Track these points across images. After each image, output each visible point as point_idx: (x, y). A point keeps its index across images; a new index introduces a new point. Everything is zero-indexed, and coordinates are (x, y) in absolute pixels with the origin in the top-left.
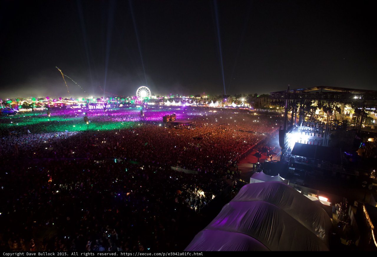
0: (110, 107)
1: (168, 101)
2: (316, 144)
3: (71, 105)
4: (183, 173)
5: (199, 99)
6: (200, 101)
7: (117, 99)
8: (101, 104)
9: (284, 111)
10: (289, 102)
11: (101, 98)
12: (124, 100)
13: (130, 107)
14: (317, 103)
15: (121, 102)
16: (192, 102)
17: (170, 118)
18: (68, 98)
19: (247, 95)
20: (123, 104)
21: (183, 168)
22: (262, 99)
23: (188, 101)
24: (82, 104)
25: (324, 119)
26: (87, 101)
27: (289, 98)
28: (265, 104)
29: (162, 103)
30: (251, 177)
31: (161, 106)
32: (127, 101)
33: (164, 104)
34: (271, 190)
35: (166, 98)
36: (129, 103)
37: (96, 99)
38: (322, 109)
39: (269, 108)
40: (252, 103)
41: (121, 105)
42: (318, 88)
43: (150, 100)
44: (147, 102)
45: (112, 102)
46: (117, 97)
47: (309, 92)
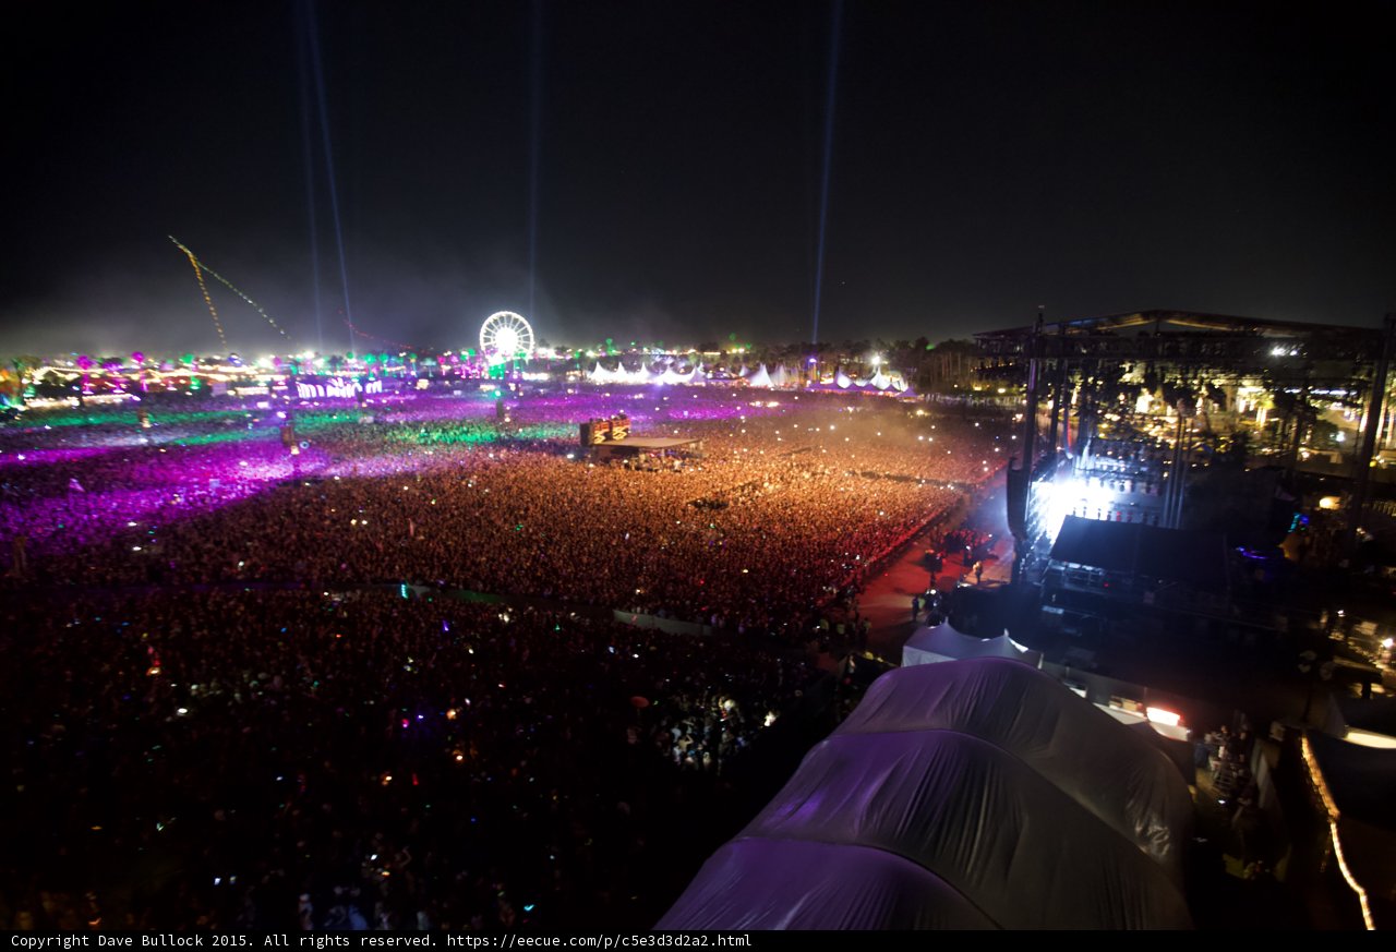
0: (380, 390)
1: (599, 367)
2: (1138, 519)
3: (232, 385)
4: (658, 632)
5: (713, 359)
6: (717, 366)
7: (406, 359)
8: (346, 380)
9: (1025, 402)
10: (1043, 369)
11: (345, 358)
12: (434, 364)
13: (457, 389)
14: (1143, 372)
15: (422, 371)
16: (688, 370)
17: (607, 430)
18: (217, 358)
19: (892, 344)
20: (430, 380)
21: (659, 616)
22: (945, 358)
23: (672, 365)
24: (272, 380)
25: (1165, 429)
26: (293, 368)
27: (1043, 356)
28: (956, 377)
29: (577, 373)
30: (909, 645)
31: (573, 386)
32: (445, 368)
33: (584, 378)
34: (980, 689)
35: (591, 354)
36: (451, 376)
37: (328, 359)
38: (1159, 393)
39: (970, 391)
40: (908, 374)
41: (423, 384)
42: (1145, 316)
43: (530, 361)
44: (519, 371)
45: (388, 370)
46: (406, 351)
47: (1110, 333)
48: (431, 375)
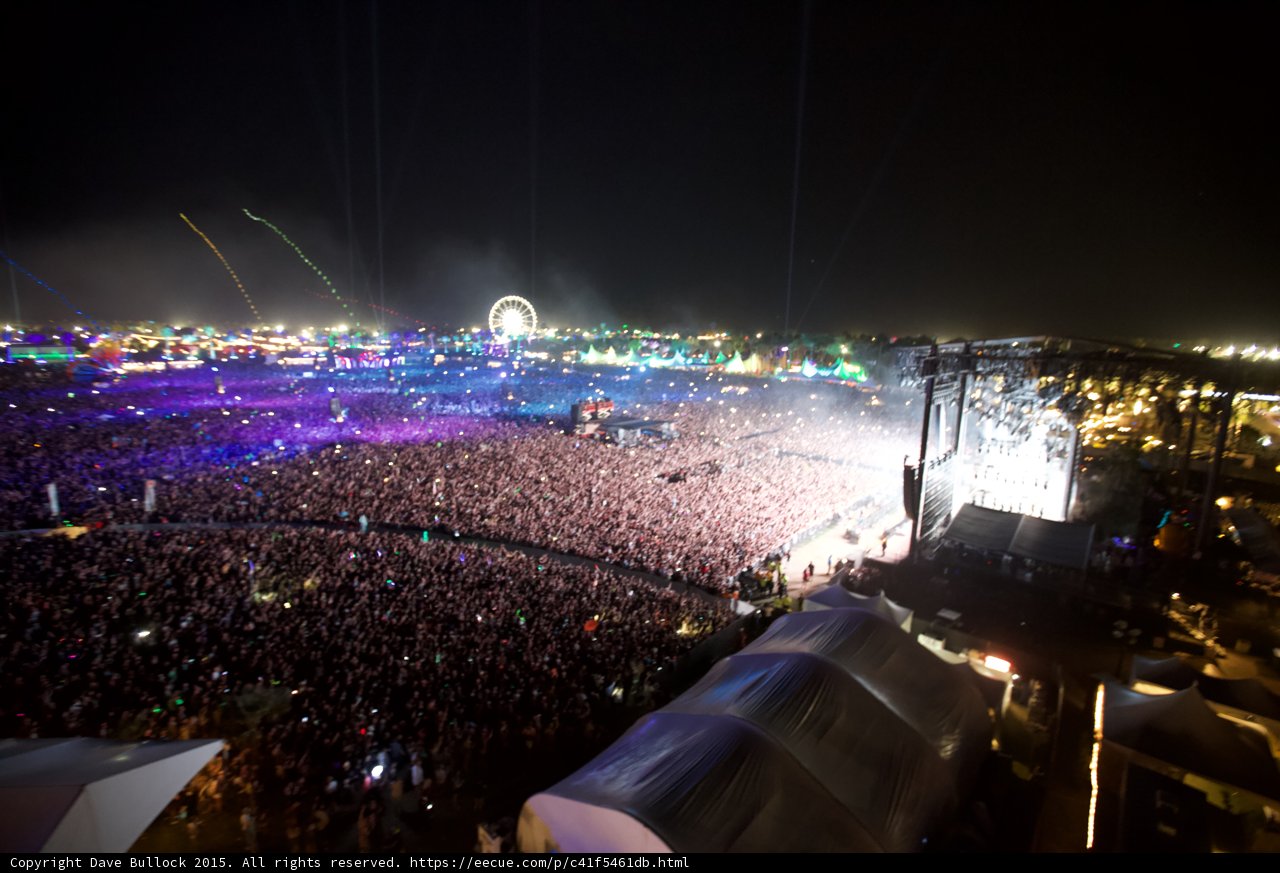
0: (403, 363)
1: (592, 349)
3: (282, 355)
5: (693, 346)
6: (697, 353)
7: (425, 335)
8: (376, 354)
11: (373, 333)
12: (449, 340)
13: (469, 365)
15: (438, 347)
16: (671, 355)
17: (594, 410)
18: (267, 329)
19: (858, 336)
20: (446, 355)
23: (657, 349)
24: (315, 351)
26: (331, 343)
29: (573, 353)
31: (568, 365)
32: (459, 344)
33: (578, 357)
35: (586, 335)
36: (463, 352)
40: (868, 366)
41: (440, 358)
43: (533, 341)
44: (523, 350)
45: (410, 345)
46: (425, 326)
48: (446, 352)
